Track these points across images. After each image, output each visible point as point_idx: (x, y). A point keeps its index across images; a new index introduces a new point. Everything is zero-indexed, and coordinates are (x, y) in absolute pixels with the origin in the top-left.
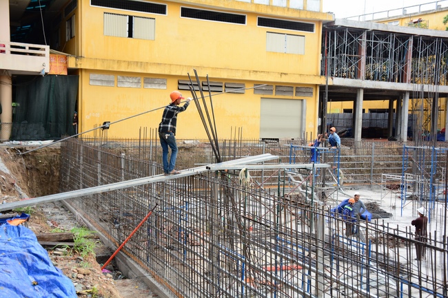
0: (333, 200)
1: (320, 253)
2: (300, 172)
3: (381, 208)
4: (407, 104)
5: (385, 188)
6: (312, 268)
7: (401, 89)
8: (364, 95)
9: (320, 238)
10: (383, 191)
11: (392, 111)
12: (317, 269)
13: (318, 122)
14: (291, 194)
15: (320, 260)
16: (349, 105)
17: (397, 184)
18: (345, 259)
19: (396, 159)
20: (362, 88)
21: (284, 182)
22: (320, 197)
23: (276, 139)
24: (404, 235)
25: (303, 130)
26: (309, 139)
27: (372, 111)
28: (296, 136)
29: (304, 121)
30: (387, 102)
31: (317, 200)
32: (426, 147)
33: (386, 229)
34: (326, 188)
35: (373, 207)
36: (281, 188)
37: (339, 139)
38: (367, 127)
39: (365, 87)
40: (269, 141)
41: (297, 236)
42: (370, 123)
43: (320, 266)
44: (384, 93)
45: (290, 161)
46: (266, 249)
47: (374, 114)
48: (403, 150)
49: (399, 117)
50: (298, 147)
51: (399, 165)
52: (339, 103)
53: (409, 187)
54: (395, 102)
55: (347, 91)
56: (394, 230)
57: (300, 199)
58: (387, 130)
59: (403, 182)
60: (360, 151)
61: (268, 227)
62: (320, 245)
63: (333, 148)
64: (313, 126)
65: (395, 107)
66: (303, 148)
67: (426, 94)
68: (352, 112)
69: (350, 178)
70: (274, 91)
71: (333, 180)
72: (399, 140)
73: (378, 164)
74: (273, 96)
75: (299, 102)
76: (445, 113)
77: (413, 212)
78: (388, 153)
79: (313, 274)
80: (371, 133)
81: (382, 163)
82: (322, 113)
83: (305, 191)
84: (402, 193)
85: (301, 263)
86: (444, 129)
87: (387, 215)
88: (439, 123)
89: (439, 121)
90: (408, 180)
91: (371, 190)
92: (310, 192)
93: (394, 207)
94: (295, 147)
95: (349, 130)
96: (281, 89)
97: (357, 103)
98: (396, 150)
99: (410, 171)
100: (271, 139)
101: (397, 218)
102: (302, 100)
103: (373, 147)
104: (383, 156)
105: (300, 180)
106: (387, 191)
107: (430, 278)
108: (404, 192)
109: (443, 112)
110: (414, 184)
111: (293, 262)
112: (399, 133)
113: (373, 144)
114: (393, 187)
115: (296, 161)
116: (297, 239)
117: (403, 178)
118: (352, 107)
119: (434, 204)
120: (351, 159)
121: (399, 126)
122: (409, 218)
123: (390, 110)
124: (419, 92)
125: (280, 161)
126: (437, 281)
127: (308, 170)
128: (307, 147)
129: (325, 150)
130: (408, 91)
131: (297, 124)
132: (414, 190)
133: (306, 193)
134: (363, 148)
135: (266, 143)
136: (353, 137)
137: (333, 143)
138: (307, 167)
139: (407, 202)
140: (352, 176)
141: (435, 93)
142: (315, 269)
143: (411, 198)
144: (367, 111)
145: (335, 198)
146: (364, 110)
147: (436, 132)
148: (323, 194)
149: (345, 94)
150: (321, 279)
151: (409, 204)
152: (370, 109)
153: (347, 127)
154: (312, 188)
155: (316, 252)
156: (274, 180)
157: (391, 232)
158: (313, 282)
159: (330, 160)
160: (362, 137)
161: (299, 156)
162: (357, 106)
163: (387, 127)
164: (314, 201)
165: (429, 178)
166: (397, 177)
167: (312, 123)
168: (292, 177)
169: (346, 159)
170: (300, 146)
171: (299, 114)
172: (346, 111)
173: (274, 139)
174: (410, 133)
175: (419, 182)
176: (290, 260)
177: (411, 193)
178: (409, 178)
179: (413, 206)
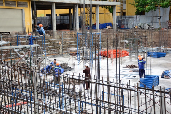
0: (43, 64)
1: (36, 93)
2: (22, 50)
3: (68, 66)
4: (78, 10)
5: (70, 55)
6: (32, 101)
7: (74, 3)
8: (56, 6)
9: (35, 85)
10: (69, 57)
11: (71, 15)
12: (35, 101)
13: (32, 22)
14: (19, 63)
15: (36, 96)
16: (48, 12)
17: (75, 52)
18: (49, 94)
19: (74, 40)
20: (55, 2)
21: (14, 56)
22: (36, 63)
23: (8, 32)
24: (77, 78)
25: (24, 27)
26: (27, 31)
27: (61, 15)
28: (20, 30)
29: (24, 21)
30: (68, 10)
31: (34, 65)
32: (87, 33)
33: (68, 76)
34: (39, 58)
35: (64, 65)
36: (13, 60)
37: (44, 31)
38: (59, 23)
39: (56, 2)
40: (4, 33)
41: (22, 86)
42: (60, 21)
43: (36, 100)
44: (66, 5)
45: (17, 44)
46: (5, 95)
47: (62, 17)
48: (77, 35)
49: (74, 18)
50: (21, 37)
51: (76, 43)
52: (43, 11)
53: (81, 54)
54: (72, 10)
55: (47, 4)
56: (72, 76)
57: (25, 65)
58: (69, 25)
59: (78, 52)
60: (56, 37)
61: (5, 82)
62: (35, 88)
63: (41, 35)
64: (29, 24)
65: (72, 12)
66: (25, 37)
67: (86, 5)
68: (50, 16)
69: (52, 51)
70: (4, 4)
71: (43, 53)
72: (75, 30)
73: (66, 43)
74: (4, 7)
75: (20, 11)
76: (96, 15)
77: (83, 66)
78: (70, 37)
79: (33, 105)
80: (61, 27)
81: (67, 42)
82: (34, 16)
83: (26, 60)
84: (78, 57)
85: (26, 100)
86: (96, 23)
87: (71, 69)
88: (93, 20)
89: (93, 19)
90: (80, 50)
91: (63, 57)
92: (29, 61)
93: (74, 65)
94: (20, 37)
95: (50, 26)
96: (8, 2)
97: (53, 11)
98: (74, 35)
99: (81, 45)
100: (5, 32)
101: (76, 70)
102: (22, 9)
103: (62, 34)
104: (67, 39)
105: (24, 55)
106: (70, 57)
107: (90, 97)
108: (79, 56)
109: (95, 15)
110: (83, 52)
111: (21, 100)
112: (75, 26)
113: (62, 32)
114: (74, 54)
115: (21, 44)
116: (23, 87)
117: (78, 49)
118: (50, 13)
119: (93, 61)
120: (51, 41)
121: (75, 22)
122: (81, 69)
123: (69, 14)
124: (83, 4)
125: (11, 44)
126: (93, 98)
127: (27, 48)
128: (26, 36)
129: (37, 37)
130: (78, 4)
131: (20, 23)
132: (83, 55)
133: (27, 61)
134: (58, 35)
135: (2, 35)
136: (52, 29)
137: (41, 33)
138: (26, 47)
139: (81, 61)
140: (53, 51)
141: (90, 5)
142: (33, 102)
143: (82, 59)
144: (58, 15)
145: (44, 63)
146: (56, 15)
147: (92, 25)
148: (38, 61)
149: (46, 6)
150: (37, 107)
151: (81, 62)
152: (59, 14)
153: (48, 24)
154: (30, 58)
155: (34, 92)
156: (9, 56)
157: (71, 77)
158: (33, 109)
159: (40, 42)
160: (56, 29)
161: (23, 41)
162: (53, 12)
163: (68, 23)
164: (32, 65)
165: (90, 48)
166: (75, 49)
167: (29, 23)
168: (18, 54)
169: (49, 41)
170: (23, 35)
171: (21, 18)
172: (47, 15)
173: (7, 32)
174: (80, 26)
175: (86, 51)
176: (19, 99)
177: (82, 57)
178: (81, 49)
179: (83, 63)
